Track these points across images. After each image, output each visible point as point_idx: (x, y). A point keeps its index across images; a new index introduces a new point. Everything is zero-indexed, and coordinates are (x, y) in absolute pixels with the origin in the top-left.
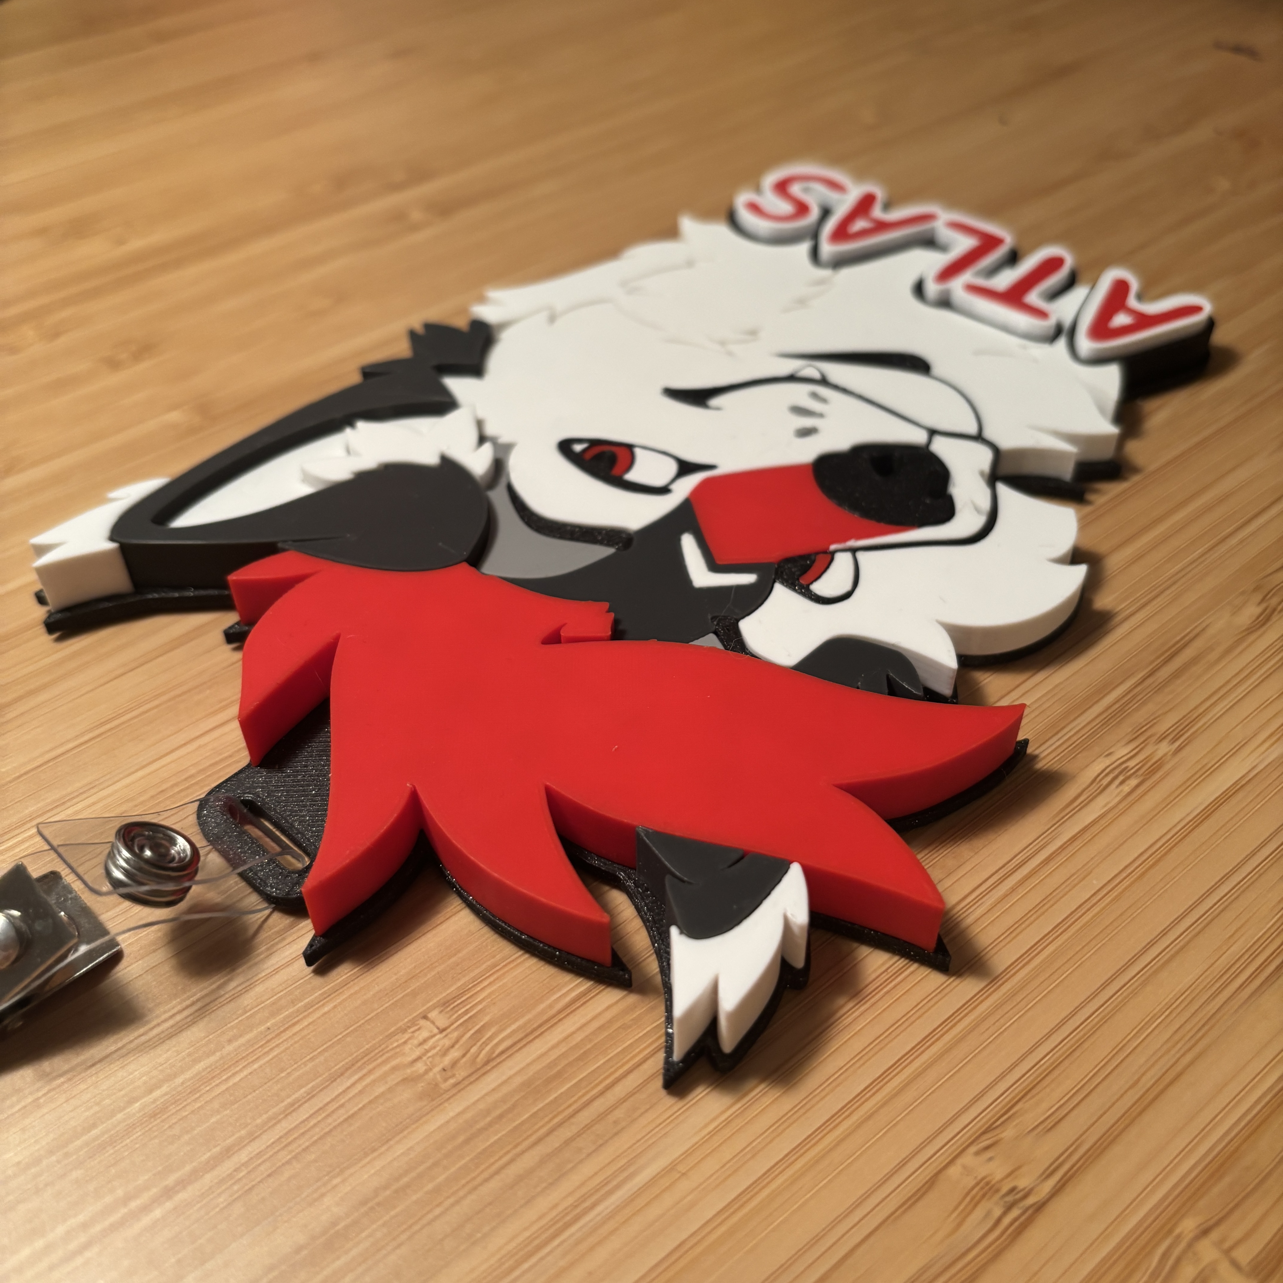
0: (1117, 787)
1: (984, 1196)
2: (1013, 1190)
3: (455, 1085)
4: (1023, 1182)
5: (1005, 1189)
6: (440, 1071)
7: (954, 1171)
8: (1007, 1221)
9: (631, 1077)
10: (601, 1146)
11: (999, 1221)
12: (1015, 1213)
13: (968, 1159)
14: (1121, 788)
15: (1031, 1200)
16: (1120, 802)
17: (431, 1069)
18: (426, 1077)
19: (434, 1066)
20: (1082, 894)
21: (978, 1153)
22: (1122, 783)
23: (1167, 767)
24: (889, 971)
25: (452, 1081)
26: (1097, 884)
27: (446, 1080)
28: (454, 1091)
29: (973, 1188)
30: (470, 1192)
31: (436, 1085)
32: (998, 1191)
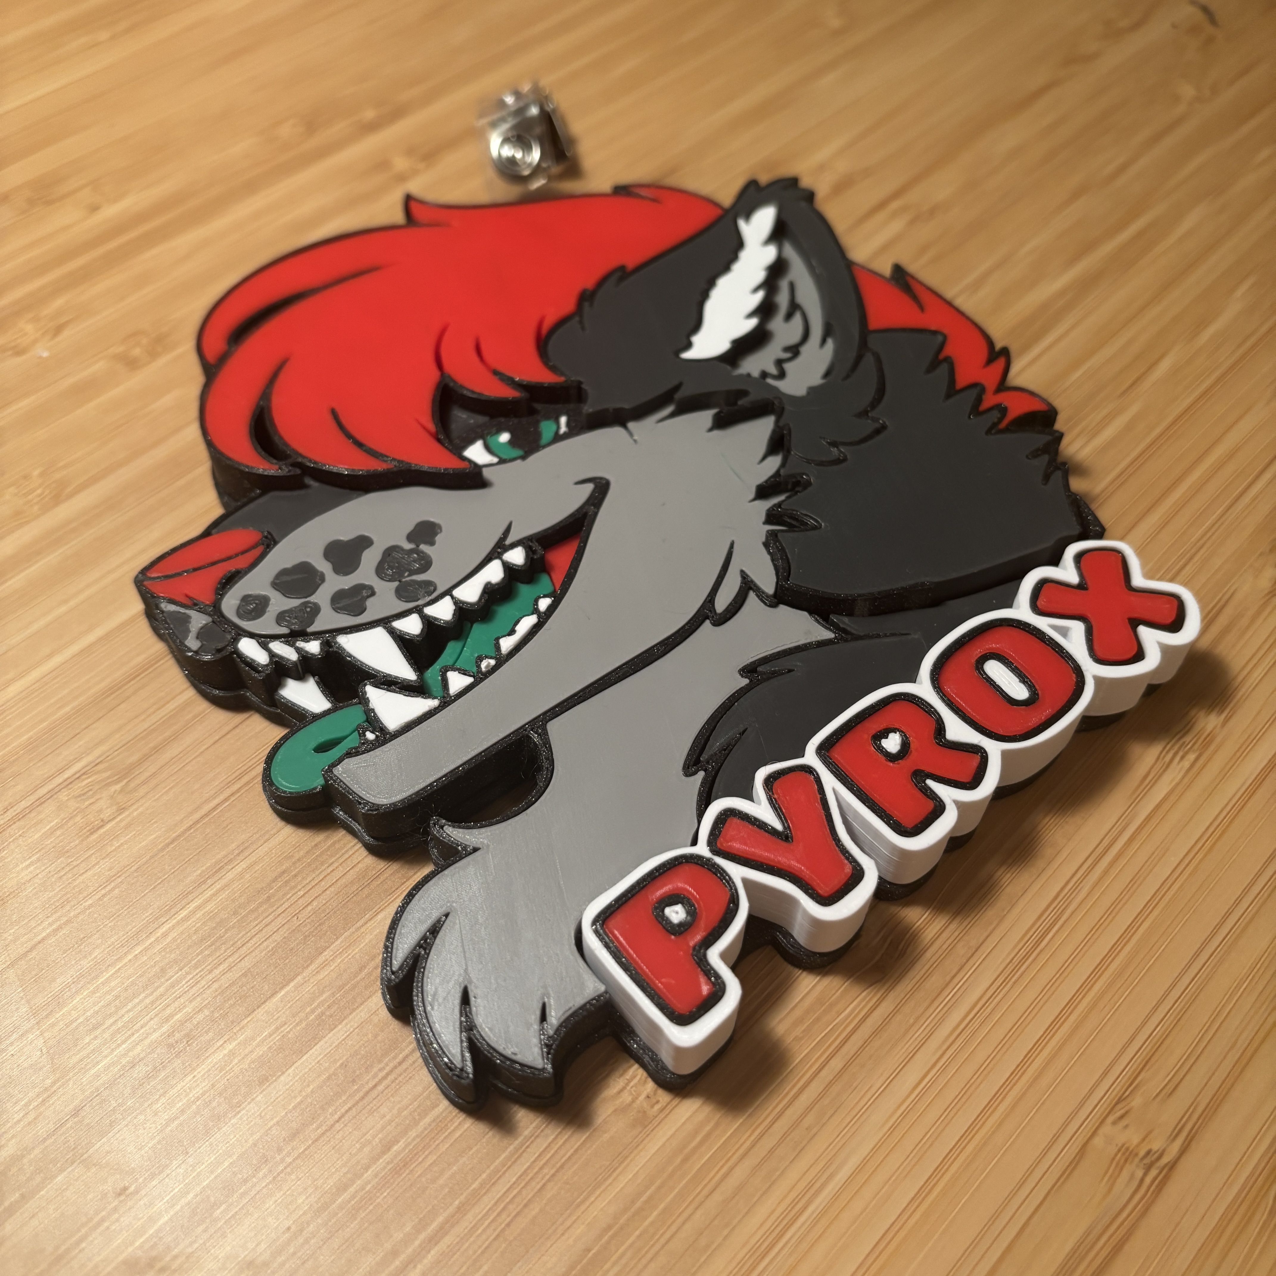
0: (1179, 762)
1: (1126, 1161)
2: (1149, 1152)
3: (662, 1110)
4: (1156, 1146)
5: (1142, 1153)
6: (645, 1098)
7: (1098, 1141)
8: (1148, 1180)
9: (813, 1085)
10: (800, 1152)
11: (1142, 1180)
12: (1153, 1172)
13: (1107, 1129)
14: (1181, 764)
15: (1165, 1160)
16: (1183, 777)
17: (637, 1098)
18: (635, 1105)
19: (639, 1095)
20: (1163, 871)
21: (1114, 1123)
22: (1182, 758)
23: (1219, 739)
24: (1014, 961)
25: (657, 1107)
26: (1175, 861)
27: (652, 1107)
28: (662, 1116)
29: (1116, 1155)
30: (697, 1208)
31: (645, 1112)
32: (1137, 1155)
